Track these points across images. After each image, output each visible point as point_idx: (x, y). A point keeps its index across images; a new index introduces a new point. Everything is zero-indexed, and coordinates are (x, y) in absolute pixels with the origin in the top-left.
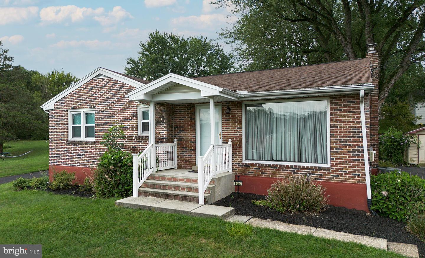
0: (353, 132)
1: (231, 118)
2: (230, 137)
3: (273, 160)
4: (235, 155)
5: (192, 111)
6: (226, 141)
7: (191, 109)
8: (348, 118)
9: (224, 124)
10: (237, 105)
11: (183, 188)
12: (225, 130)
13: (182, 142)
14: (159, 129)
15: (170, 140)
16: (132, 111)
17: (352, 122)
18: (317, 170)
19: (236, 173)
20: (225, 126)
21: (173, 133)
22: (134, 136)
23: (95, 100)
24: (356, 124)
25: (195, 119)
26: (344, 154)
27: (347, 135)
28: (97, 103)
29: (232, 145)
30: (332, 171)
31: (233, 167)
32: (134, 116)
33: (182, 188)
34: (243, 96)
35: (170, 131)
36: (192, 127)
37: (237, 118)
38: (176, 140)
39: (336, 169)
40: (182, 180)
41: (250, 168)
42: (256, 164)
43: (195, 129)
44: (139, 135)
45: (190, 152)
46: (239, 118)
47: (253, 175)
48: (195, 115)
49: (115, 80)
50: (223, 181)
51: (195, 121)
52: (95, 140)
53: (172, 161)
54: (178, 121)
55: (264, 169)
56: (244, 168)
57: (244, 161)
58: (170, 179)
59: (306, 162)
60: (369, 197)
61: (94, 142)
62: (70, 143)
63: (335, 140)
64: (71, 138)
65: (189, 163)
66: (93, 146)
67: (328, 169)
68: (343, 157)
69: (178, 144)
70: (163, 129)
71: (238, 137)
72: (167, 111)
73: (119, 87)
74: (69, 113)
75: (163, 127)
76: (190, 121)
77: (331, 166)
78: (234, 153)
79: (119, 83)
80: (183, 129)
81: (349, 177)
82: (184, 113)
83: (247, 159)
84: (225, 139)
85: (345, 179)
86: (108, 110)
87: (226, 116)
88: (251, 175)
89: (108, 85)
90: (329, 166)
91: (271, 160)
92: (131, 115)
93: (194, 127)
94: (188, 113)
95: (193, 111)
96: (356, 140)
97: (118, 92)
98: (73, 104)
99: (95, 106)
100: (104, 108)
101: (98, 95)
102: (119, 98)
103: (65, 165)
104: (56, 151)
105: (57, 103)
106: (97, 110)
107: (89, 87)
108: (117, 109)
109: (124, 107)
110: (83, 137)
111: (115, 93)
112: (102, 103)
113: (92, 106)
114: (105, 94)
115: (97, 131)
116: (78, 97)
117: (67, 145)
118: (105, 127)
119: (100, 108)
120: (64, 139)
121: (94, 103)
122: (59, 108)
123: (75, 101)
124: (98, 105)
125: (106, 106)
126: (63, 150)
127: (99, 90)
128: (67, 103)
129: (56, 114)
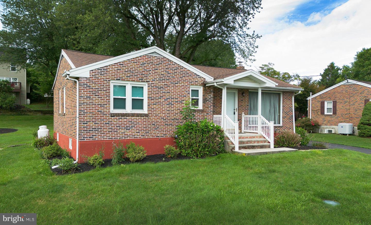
1: (243, 99)
8: (288, 102)
17: (290, 104)
18: (278, 127)
26: (287, 119)
27: (288, 110)
32: (188, 93)
39: (284, 126)
46: (248, 99)
52: (147, 113)
63: (284, 112)
64: (112, 110)
66: (146, 118)
71: (247, 111)
81: (288, 129)
84: (240, 112)
86: (163, 86)
92: (185, 92)
96: (291, 112)
97: (173, 72)
98: (118, 75)
99: (148, 81)
100: (158, 84)
101: (152, 71)
102: (174, 77)
103: (107, 139)
104: (92, 124)
105: (94, 71)
106: (151, 85)
107: (141, 61)
108: (172, 86)
109: (179, 85)
110: (129, 109)
111: (171, 72)
112: (157, 79)
113: (145, 81)
114: (160, 71)
115: (150, 104)
116: (127, 69)
117: (110, 117)
118: (159, 101)
119: (154, 84)
120: (105, 111)
121: (147, 78)
122: (97, 77)
123: (122, 73)
124: (153, 80)
125: (160, 82)
126: (104, 123)
127: (153, 66)
128: (111, 73)
129: (92, 83)
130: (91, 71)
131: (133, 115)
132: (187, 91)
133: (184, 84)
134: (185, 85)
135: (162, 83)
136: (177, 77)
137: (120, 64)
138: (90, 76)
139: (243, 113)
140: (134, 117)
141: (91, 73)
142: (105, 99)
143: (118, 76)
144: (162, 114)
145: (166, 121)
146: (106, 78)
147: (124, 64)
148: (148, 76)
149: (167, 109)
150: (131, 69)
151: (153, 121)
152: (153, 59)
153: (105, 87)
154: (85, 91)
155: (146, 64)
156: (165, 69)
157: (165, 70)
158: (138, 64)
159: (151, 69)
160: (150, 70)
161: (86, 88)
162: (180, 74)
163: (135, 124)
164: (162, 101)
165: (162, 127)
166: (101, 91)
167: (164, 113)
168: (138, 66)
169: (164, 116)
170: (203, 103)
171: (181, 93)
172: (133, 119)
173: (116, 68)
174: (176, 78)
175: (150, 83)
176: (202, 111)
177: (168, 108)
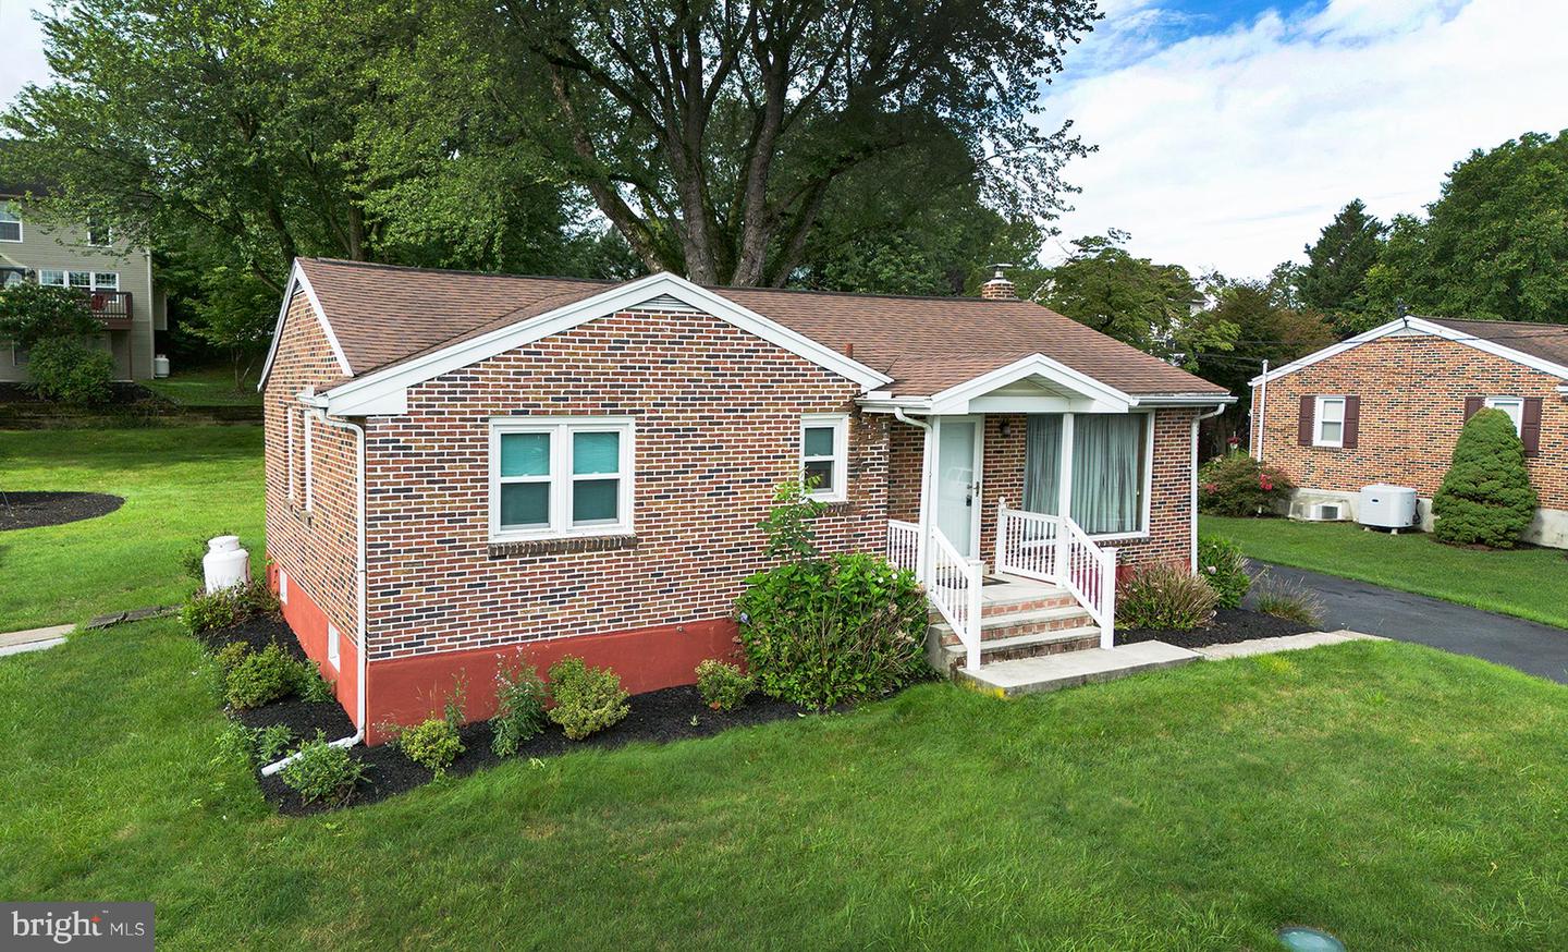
0: (1180, 471)
1: (1004, 447)
2: (1001, 491)
6: (994, 501)
9: (989, 462)
10: (1018, 417)
12: (992, 477)
14: (867, 481)
17: (1180, 453)
18: (1133, 544)
20: (992, 467)
23: (641, 386)
26: (1168, 511)
27: (1173, 476)
30: (1151, 543)
32: (792, 445)
37: (1017, 447)
39: (1156, 539)
46: (1021, 446)
52: (633, 532)
61: (634, 537)
62: (499, 553)
63: (1159, 486)
66: (629, 554)
67: (1146, 542)
68: (1166, 515)
71: (1016, 490)
72: (890, 432)
74: (491, 429)
77: (1150, 535)
79: (739, 335)
81: (1171, 549)
84: (991, 497)
86: (694, 424)
87: (995, 442)
92: (781, 443)
97: (736, 366)
98: (521, 396)
99: (637, 408)
100: (678, 418)
101: (652, 371)
102: (740, 387)
103: (476, 644)
104: (416, 594)
105: (424, 389)
106: (648, 425)
107: (610, 335)
108: (732, 423)
109: (757, 417)
110: (561, 523)
111: (728, 369)
112: (672, 399)
113: (627, 409)
114: (683, 368)
115: (644, 498)
116: (553, 371)
117: (488, 561)
118: (680, 485)
119: (661, 418)
120: (467, 540)
121: (634, 399)
122: (436, 409)
123: (535, 386)
124: (655, 405)
125: (686, 411)
126: (463, 587)
127: (659, 351)
128: (490, 390)
129: (417, 434)
130: (412, 386)
131: (577, 546)
132: (789, 436)
133: (778, 410)
134: (781, 414)
135: (693, 415)
136: (752, 387)
137: (525, 353)
138: (410, 406)
139: (1002, 499)
140: (581, 555)
141: (414, 396)
142: (466, 494)
143: (519, 399)
144: (689, 534)
145: (705, 559)
146: (472, 413)
147: (543, 350)
148: (638, 390)
149: (711, 512)
150: (571, 367)
151: (655, 563)
152: (657, 324)
153: (467, 447)
154: (390, 469)
155: (631, 345)
156: (704, 359)
157: (704, 362)
158: (597, 348)
159: (650, 362)
160: (647, 365)
161: (392, 455)
162: (761, 372)
163: (585, 578)
164: (690, 482)
165: (690, 583)
166: (454, 461)
167: (697, 527)
168: (597, 355)
169: (697, 539)
170: (850, 476)
171: (764, 446)
172: (577, 561)
173: (513, 367)
174: (748, 390)
175: (646, 415)
176: (847, 509)
177: (714, 509)
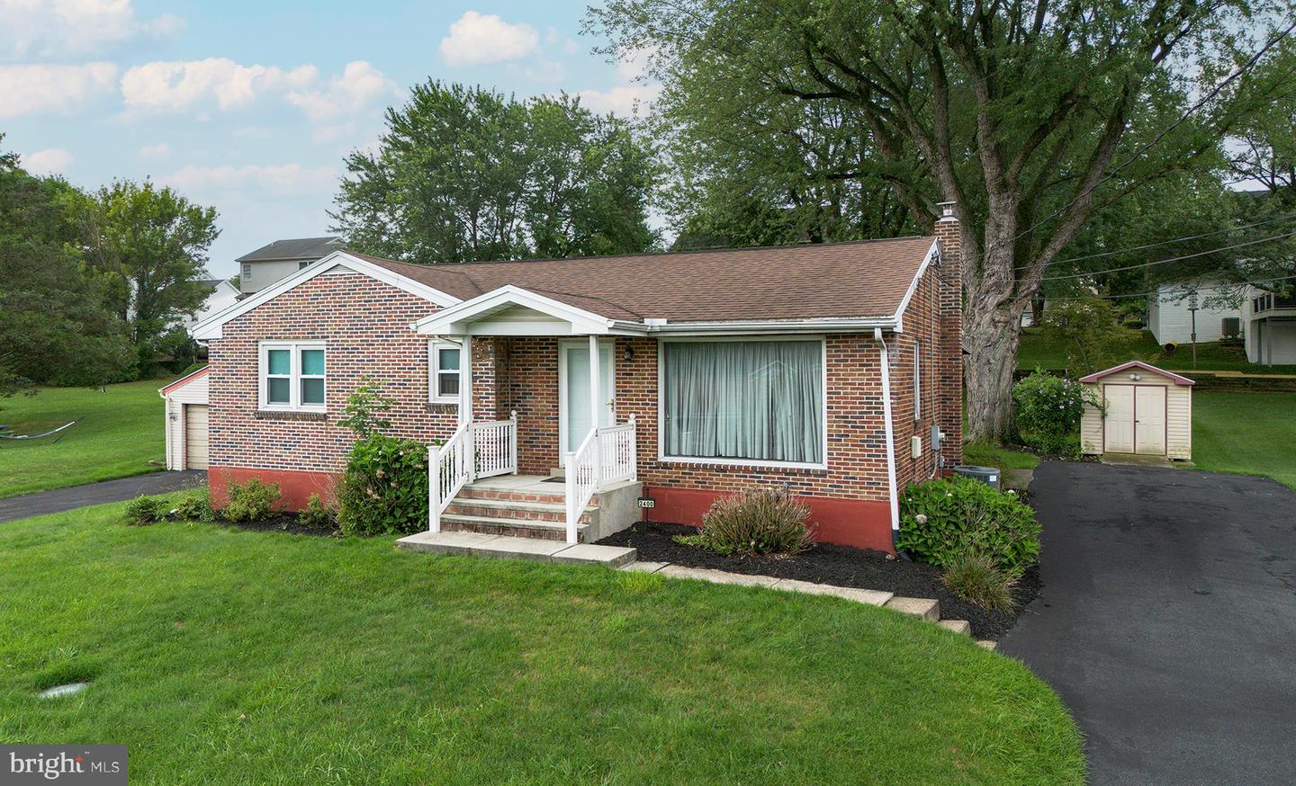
0: (868, 403)
1: (634, 370)
2: (632, 409)
3: (720, 456)
4: (643, 446)
5: (551, 353)
6: (625, 417)
7: (548, 348)
8: (859, 376)
9: (619, 383)
10: (647, 344)
11: (535, 514)
12: (622, 395)
13: (529, 418)
14: (478, 389)
15: (502, 415)
16: (415, 349)
17: (867, 384)
18: (801, 475)
19: (645, 483)
20: (622, 387)
21: (508, 397)
22: (419, 404)
23: (327, 321)
24: (873, 389)
25: (557, 369)
26: (852, 445)
27: (857, 408)
28: (330, 329)
29: (637, 426)
30: (830, 477)
31: (638, 471)
32: (420, 361)
33: (531, 514)
34: (658, 329)
35: (501, 394)
36: (551, 386)
37: (648, 370)
38: (514, 413)
39: (837, 473)
40: (532, 498)
41: (674, 473)
42: (685, 464)
43: (557, 390)
44: (431, 402)
45: (546, 439)
46: (652, 370)
47: (680, 485)
48: (557, 361)
49: (376, 281)
50: (616, 500)
51: (557, 374)
52: (326, 412)
53: (506, 459)
54: (520, 374)
55: (700, 474)
56: (660, 472)
57: (662, 458)
58: (504, 496)
59: (783, 460)
60: (895, 526)
61: (325, 415)
62: (261, 416)
63: (836, 417)
64: (264, 405)
65: (545, 462)
66: (322, 425)
67: (823, 474)
68: (850, 450)
69: (519, 422)
70: (488, 390)
71: (649, 409)
72: (496, 353)
73: (385, 296)
74: (260, 347)
75: (486, 385)
76: (545, 374)
77: (829, 467)
78: (641, 442)
79: (384, 286)
80: (530, 390)
81: (861, 488)
82: (532, 357)
83: (667, 453)
84: (622, 413)
85: (854, 492)
86: (357, 345)
87: (623, 366)
88: (675, 485)
89: (360, 289)
90: (826, 469)
91: (715, 456)
92: (413, 359)
93: (554, 386)
94: (541, 357)
95: (553, 352)
96: (873, 418)
97: (383, 307)
98: (270, 328)
99: (325, 335)
103: (251, 466)
104: (226, 433)
105: (230, 325)
106: (331, 345)
107: (311, 291)
108: (381, 345)
109: (396, 341)
110: (294, 404)
111: (376, 309)
112: (344, 329)
113: (320, 335)
115: (331, 391)
116: (284, 314)
117: (256, 420)
118: (350, 383)
120: (247, 407)
121: (324, 330)
122: (234, 336)
123: (276, 323)
124: (335, 333)
125: (352, 337)
126: (246, 433)
128: (256, 325)
129: (227, 349)
130: (225, 324)
132: (418, 354)
133: (409, 336)
136: (392, 320)
137: (272, 304)
138: (224, 334)
141: (226, 329)
142: (247, 382)
143: (268, 330)
146: (249, 338)
147: (280, 302)
148: (326, 324)
150: (293, 311)
151: (337, 433)
152: (336, 283)
153: (247, 357)
154: (216, 367)
155: (322, 297)
158: (305, 300)
159: (332, 306)
160: (330, 308)
161: (217, 360)
162: (398, 310)
163: (301, 437)
166: (242, 364)
168: (305, 304)
171: (402, 361)
173: (267, 312)
175: (330, 339)
